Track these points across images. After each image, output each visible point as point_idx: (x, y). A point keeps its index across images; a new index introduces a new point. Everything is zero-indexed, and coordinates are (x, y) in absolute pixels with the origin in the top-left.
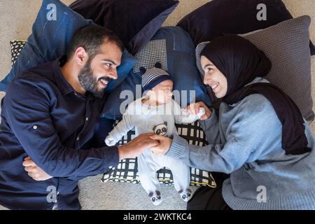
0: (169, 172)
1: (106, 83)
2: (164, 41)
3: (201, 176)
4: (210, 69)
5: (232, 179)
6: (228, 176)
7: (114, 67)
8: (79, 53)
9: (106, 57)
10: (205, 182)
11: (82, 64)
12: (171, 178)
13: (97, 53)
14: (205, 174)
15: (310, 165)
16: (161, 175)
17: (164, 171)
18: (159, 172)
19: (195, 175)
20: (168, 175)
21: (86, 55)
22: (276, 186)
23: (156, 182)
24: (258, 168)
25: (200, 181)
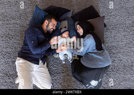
0: (67, 55)
1: (52, 30)
2: (67, 21)
3: (75, 57)
4: (79, 28)
5: (83, 57)
6: (82, 56)
7: (55, 26)
8: (46, 22)
9: (53, 23)
10: (76, 58)
11: (47, 24)
12: (67, 57)
13: (51, 22)
14: (76, 56)
15: (104, 55)
16: (65, 56)
17: (65, 55)
18: (64, 55)
19: (73, 56)
20: (66, 56)
21: (48, 22)
22: (95, 59)
23: (64, 57)
24: (90, 54)
25: (75, 58)
